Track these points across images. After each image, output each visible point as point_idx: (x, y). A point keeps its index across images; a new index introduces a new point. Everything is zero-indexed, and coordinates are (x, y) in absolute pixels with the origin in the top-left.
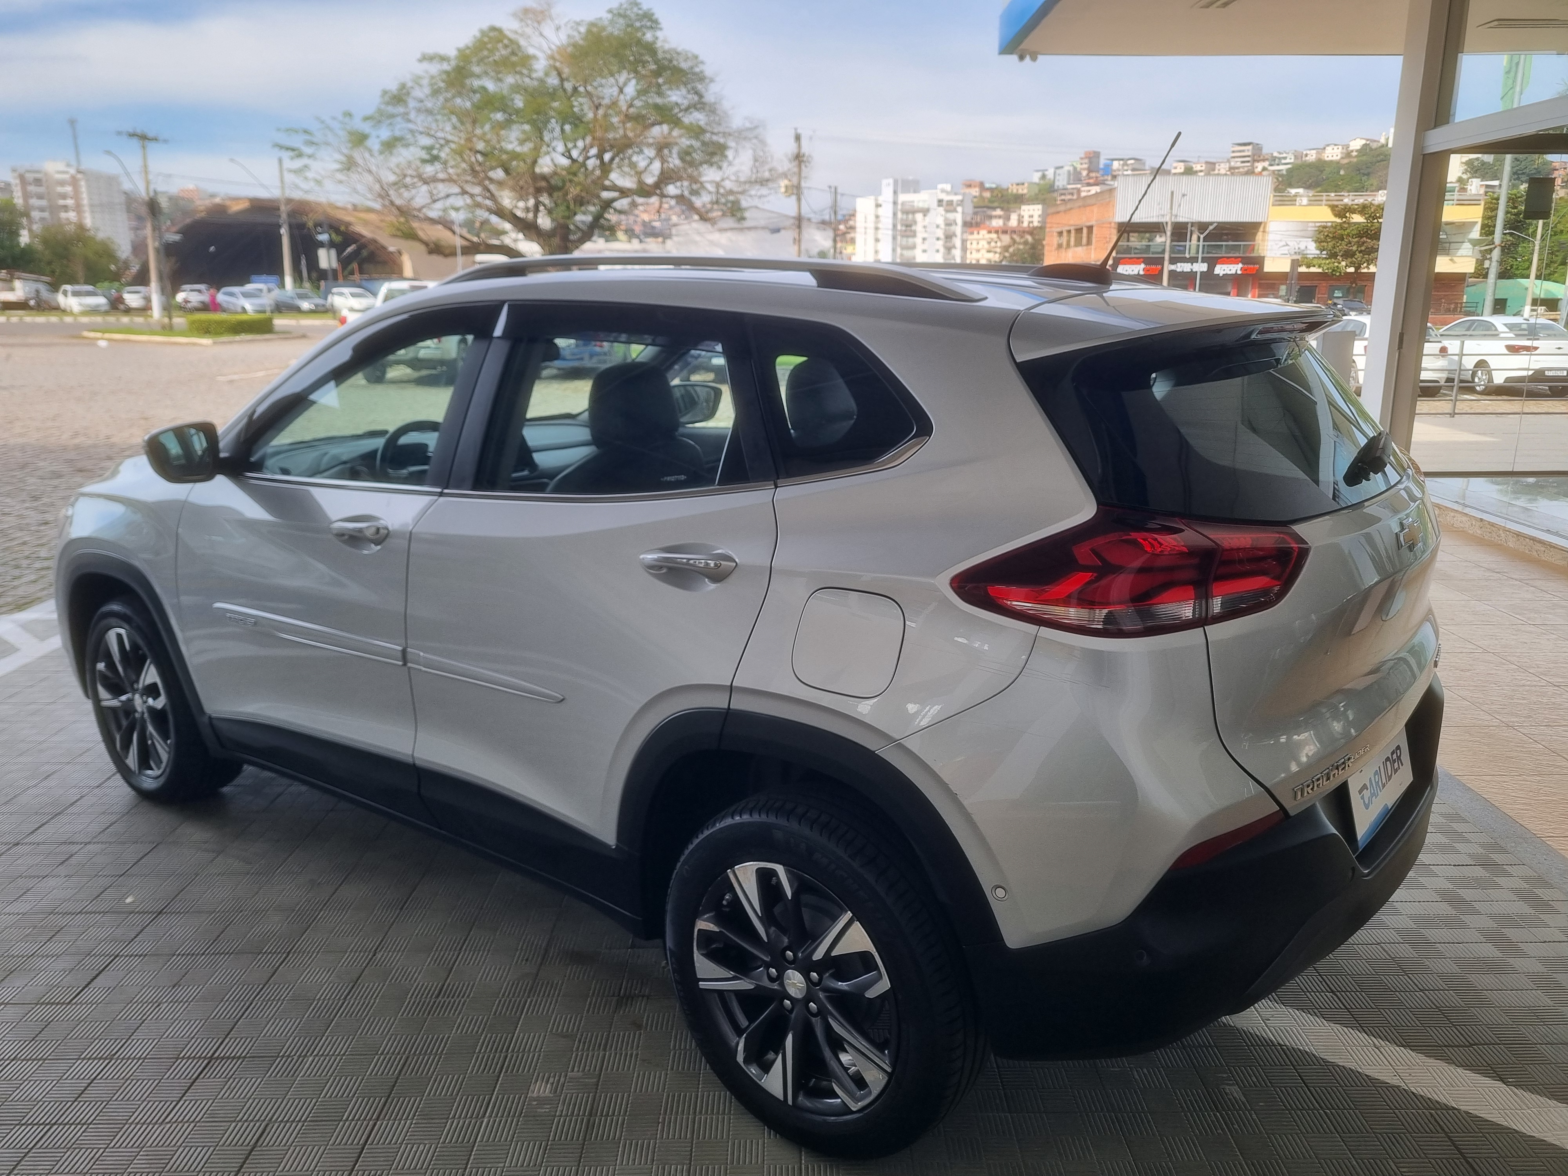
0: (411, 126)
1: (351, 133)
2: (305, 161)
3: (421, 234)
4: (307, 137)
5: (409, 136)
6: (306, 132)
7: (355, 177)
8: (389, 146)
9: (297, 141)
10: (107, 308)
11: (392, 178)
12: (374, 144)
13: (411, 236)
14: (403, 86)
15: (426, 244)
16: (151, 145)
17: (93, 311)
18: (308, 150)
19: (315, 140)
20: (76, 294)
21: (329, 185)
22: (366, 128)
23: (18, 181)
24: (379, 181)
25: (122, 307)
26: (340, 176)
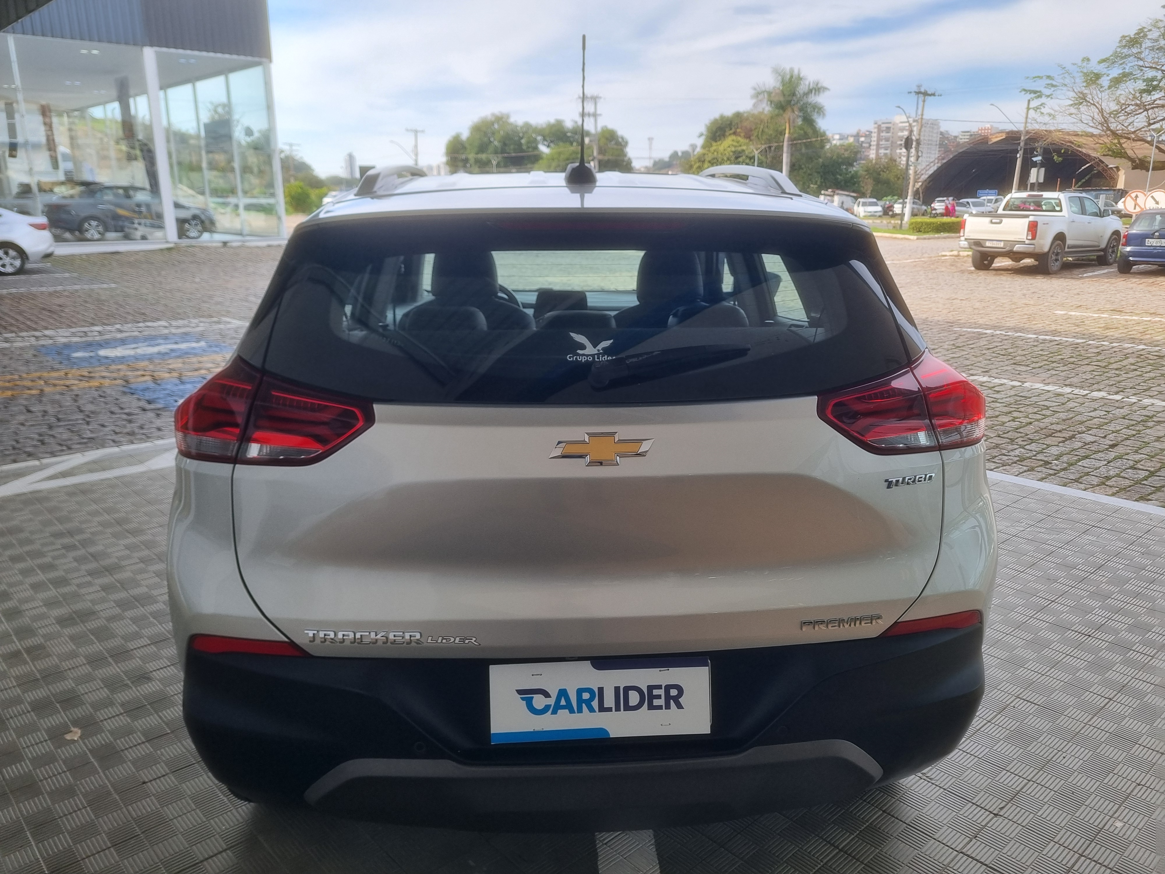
0: (1141, 63)
1: (1086, 75)
2: (1043, 100)
3: (1130, 153)
4: (1050, 82)
5: (1137, 72)
6: (1049, 77)
7: (1083, 108)
8: (1116, 82)
9: (1039, 85)
10: (881, 214)
11: (1114, 107)
12: (1105, 82)
13: (1121, 154)
14: (1141, 30)
15: (1132, 160)
16: (929, 99)
17: (872, 216)
18: (1047, 92)
19: (1054, 83)
20: (864, 204)
21: (1060, 118)
22: (1100, 68)
23: (876, 130)
24: (1101, 111)
25: (891, 213)
26: (1073, 110)
